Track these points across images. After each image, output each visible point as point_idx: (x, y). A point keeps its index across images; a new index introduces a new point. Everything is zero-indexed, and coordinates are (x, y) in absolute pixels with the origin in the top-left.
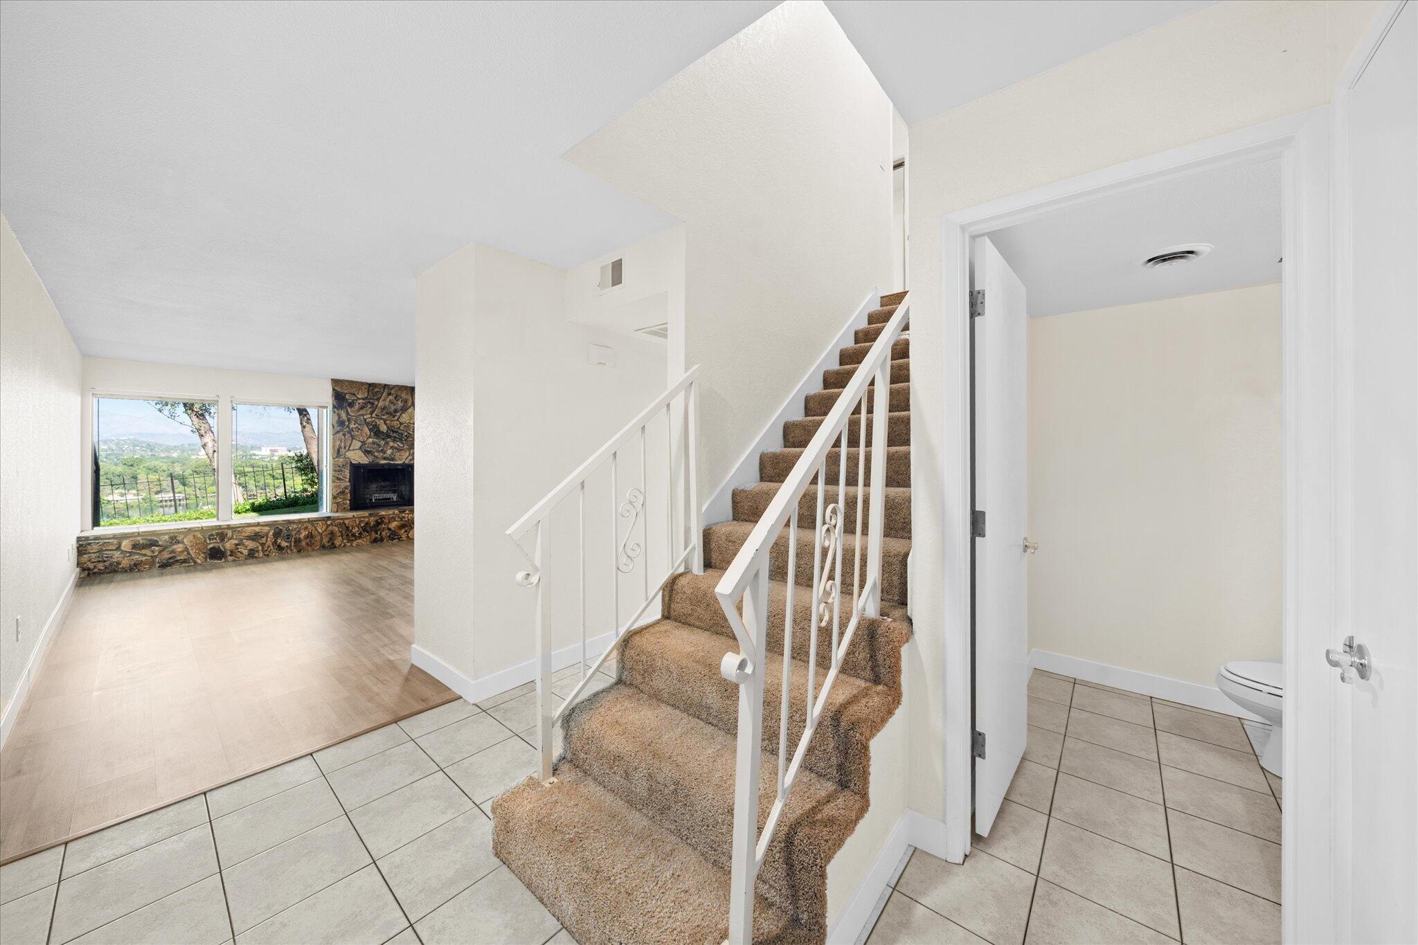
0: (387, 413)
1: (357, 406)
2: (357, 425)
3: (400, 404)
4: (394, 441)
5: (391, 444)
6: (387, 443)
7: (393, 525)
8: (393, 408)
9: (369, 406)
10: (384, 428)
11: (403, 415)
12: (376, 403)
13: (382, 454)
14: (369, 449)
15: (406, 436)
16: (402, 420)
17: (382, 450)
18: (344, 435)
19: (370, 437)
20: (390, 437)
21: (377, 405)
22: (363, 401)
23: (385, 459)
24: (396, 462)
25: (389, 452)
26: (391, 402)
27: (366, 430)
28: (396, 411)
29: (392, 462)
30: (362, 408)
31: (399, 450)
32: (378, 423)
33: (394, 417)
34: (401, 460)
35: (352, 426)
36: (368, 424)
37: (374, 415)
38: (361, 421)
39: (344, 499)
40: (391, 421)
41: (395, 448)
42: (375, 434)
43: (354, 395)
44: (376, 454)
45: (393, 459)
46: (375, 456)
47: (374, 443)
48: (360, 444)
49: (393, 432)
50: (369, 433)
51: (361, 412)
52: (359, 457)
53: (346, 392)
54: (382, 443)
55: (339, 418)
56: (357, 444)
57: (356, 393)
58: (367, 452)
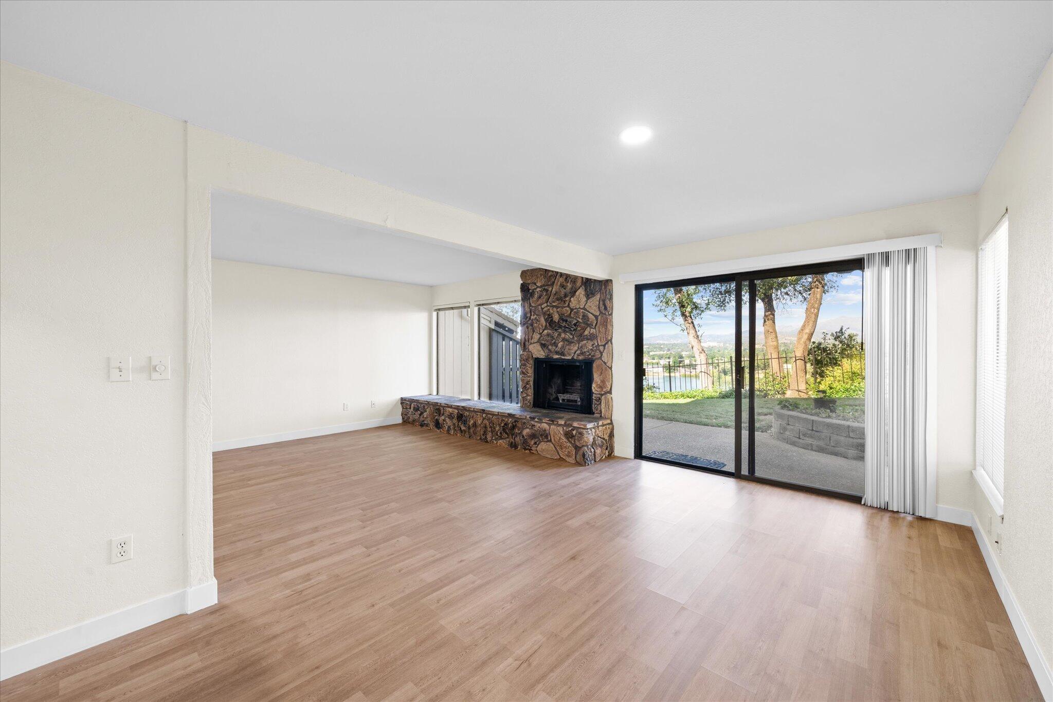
0: (558, 299)
1: (536, 296)
2: (535, 316)
3: (569, 285)
4: (565, 332)
5: (563, 335)
6: (559, 335)
7: (526, 432)
8: (563, 291)
9: (545, 294)
10: (556, 317)
11: (572, 299)
12: (550, 289)
13: (554, 347)
14: (543, 342)
15: (575, 325)
16: (572, 305)
17: (555, 343)
18: (527, 327)
19: (546, 328)
20: (560, 327)
21: (551, 292)
22: (540, 289)
23: (557, 353)
24: (566, 358)
25: (560, 345)
26: (562, 286)
27: (542, 320)
28: (566, 296)
29: (563, 357)
30: (540, 297)
31: (570, 342)
32: (551, 311)
33: (564, 302)
34: (570, 355)
35: (532, 317)
36: (544, 314)
37: (548, 304)
38: (539, 311)
39: (528, 395)
40: (563, 307)
41: (567, 340)
42: (550, 325)
43: (535, 284)
44: (550, 347)
45: (562, 354)
46: (549, 350)
47: (548, 335)
48: (539, 336)
49: (563, 320)
50: (544, 324)
51: (539, 302)
52: (538, 352)
53: (529, 282)
54: (556, 334)
55: (524, 310)
56: (536, 336)
57: (536, 281)
58: (543, 346)
